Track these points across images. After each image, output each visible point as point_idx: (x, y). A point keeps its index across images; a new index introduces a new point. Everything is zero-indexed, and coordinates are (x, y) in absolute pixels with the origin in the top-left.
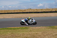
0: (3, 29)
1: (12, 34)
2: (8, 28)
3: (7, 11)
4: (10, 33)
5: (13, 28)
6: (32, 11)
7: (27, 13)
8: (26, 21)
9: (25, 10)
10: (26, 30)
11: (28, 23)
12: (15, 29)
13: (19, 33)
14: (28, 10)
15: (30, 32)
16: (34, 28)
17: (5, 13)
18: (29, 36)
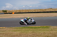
0: (24, 28)
1: (33, 32)
2: (29, 27)
3: (28, 10)
4: (31, 32)
5: (34, 27)
6: (53, 11)
7: (48, 12)
8: (25, 21)
9: (46, 9)
10: (47, 29)
11: (27, 23)
12: (36, 28)
13: (40, 32)
14: (48, 9)
15: (51, 31)
16: (56, 27)
17: (26, 13)
18: (50, 35)
